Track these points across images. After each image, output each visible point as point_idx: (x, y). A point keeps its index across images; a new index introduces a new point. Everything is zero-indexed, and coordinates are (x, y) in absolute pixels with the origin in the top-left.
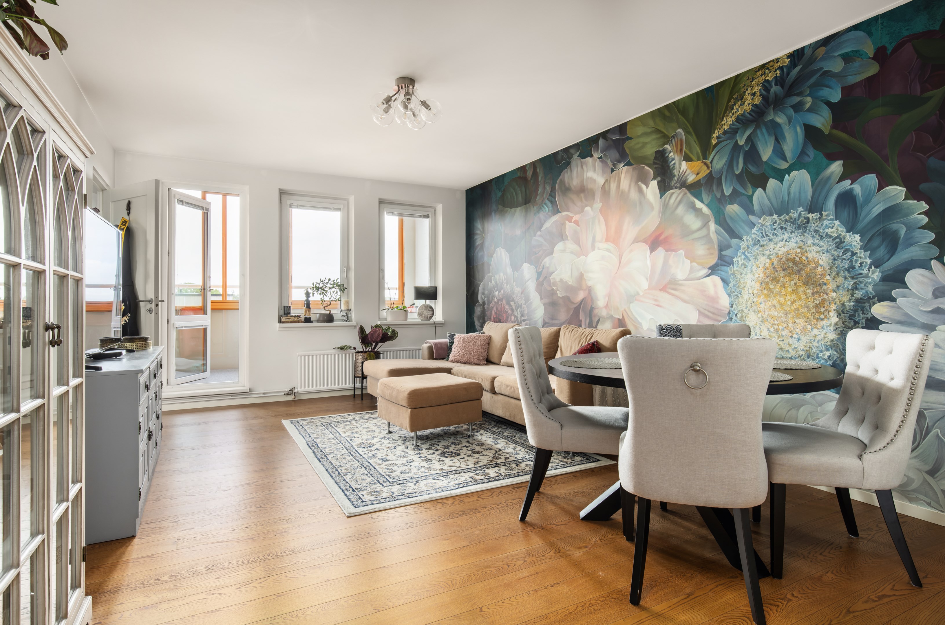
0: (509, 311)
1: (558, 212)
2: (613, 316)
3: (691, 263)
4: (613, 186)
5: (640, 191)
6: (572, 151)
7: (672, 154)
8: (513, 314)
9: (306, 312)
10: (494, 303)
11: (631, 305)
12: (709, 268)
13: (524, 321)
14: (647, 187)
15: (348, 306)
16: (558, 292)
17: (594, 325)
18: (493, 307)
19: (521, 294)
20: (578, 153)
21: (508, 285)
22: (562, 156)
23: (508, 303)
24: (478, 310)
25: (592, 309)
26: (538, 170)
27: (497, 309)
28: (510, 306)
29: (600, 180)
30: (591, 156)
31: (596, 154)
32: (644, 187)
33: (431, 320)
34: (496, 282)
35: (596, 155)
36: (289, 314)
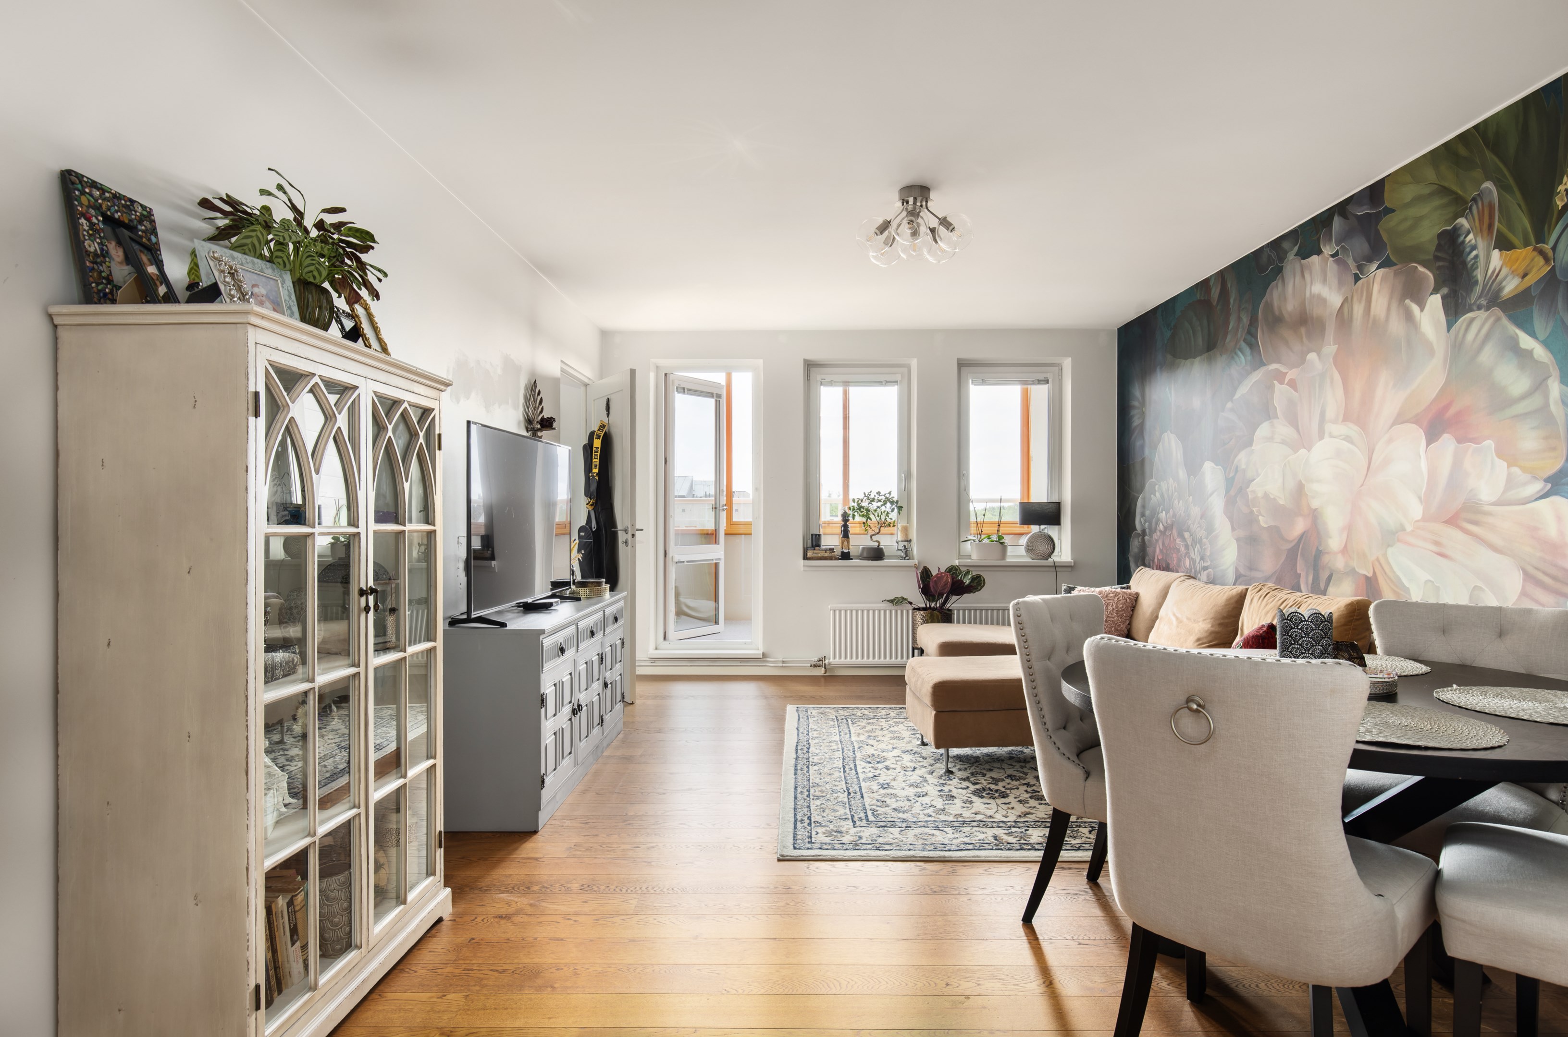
0: (1182, 549)
1: (1262, 364)
2: (1357, 570)
3: (1508, 467)
4: (1358, 309)
5: (1409, 317)
6: (1286, 245)
7: (1471, 236)
8: (1187, 554)
9: (843, 543)
10: (1158, 533)
11: (1390, 551)
12: (1547, 480)
13: (1205, 568)
14: (1422, 310)
15: (907, 535)
16: (1260, 518)
17: (1322, 586)
18: (1157, 541)
19: (1201, 518)
20: (1296, 248)
21: (1181, 502)
22: (1269, 256)
23: (1181, 535)
24: (1135, 545)
25: (1319, 554)
26: (1229, 285)
27: (1163, 544)
28: (1184, 540)
29: (1335, 299)
30: (1319, 252)
31: (1328, 247)
32: (1415, 308)
33: (1050, 559)
34: (1162, 495)
35: (1327, 250)
36: (819, 546)
